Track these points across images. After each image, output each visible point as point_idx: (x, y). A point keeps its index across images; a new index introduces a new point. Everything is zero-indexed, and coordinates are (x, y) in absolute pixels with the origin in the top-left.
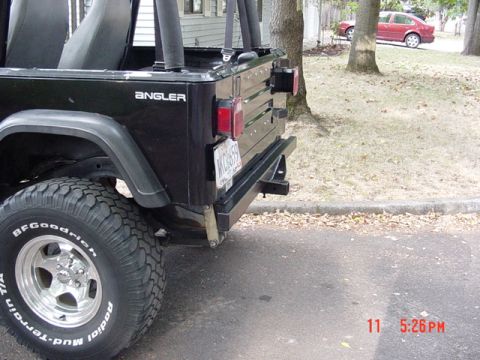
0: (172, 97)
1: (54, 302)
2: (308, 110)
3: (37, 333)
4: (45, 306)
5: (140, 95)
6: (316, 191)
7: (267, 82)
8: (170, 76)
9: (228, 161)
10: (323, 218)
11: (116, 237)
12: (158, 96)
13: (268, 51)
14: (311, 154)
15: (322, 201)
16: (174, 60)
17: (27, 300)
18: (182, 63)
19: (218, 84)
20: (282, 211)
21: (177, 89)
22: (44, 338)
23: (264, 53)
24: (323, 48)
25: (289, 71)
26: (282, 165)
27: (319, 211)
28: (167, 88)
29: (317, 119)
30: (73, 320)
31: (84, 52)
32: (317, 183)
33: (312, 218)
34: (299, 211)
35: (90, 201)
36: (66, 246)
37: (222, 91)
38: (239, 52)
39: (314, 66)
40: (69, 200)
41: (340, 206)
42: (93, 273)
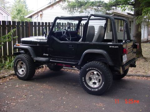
0: (116, 47)
1: (92, 83)
2: (142, 56)
3: (89, 88)
4: (91, 84)
5: (110, 47)
6: (143, 72)
7: (132, 46)
8: (116, 44)
9: (125, 59)
10: (145, 78)
11: (105, 70)
12: (114, 47)
13: (132, 40)
14: (142, 65)
15: (144, 74)
16: (116, 41)
17: (87, 83)
18: (117, 42)
19: (124, 45)
20: (135, 76)
21: (117, 45)
22: (90, 89)
23: (131, 41)
24: (149, 41)
25: (137, 44)
26: (135, 62)
27: (143, 76)
28: (115, 45)
29: (145, 58)
30: (96, 86)
31: (96, 40)
32: (143, 71)
33: (142, 78)
34: (139, 76)
35: (101, 64)
36: (95, 73)
37: (124, 46)
38: (126, 40)
39: (145, 46)
40: (97, 64)
41: (149, 75)
42: (100, 78)
